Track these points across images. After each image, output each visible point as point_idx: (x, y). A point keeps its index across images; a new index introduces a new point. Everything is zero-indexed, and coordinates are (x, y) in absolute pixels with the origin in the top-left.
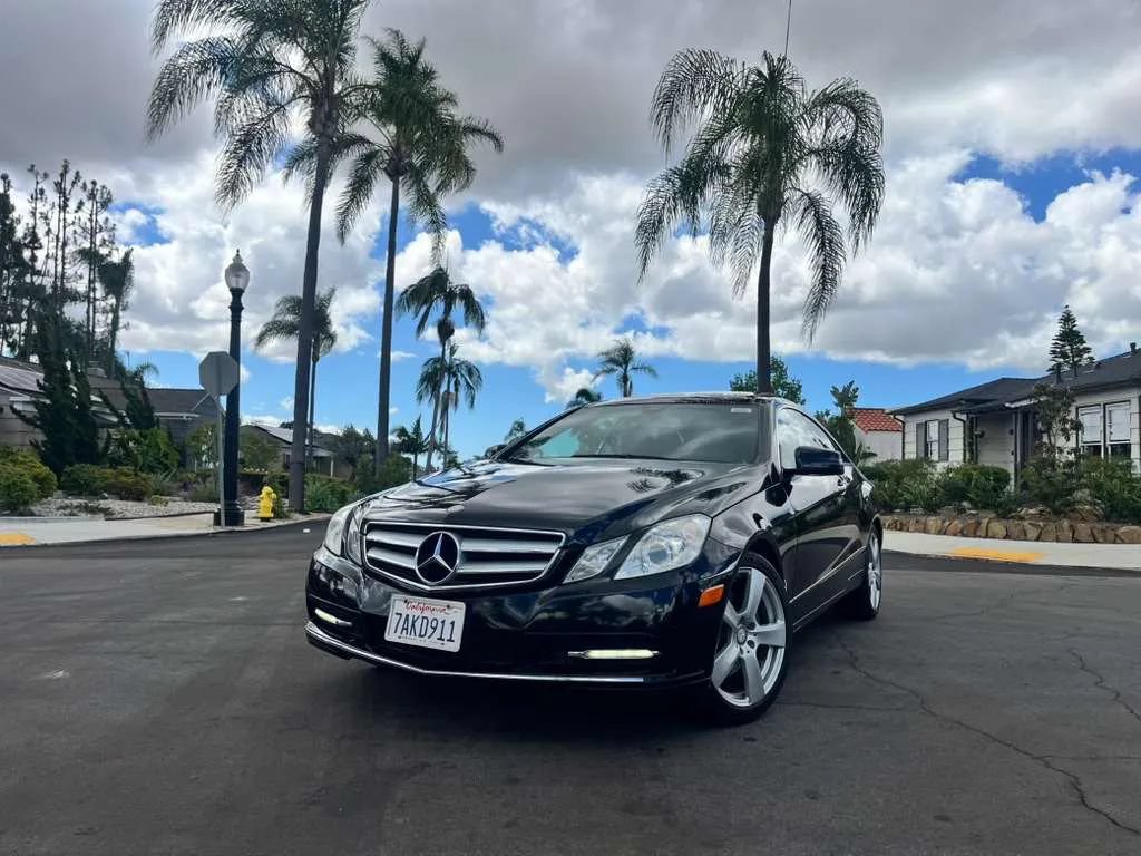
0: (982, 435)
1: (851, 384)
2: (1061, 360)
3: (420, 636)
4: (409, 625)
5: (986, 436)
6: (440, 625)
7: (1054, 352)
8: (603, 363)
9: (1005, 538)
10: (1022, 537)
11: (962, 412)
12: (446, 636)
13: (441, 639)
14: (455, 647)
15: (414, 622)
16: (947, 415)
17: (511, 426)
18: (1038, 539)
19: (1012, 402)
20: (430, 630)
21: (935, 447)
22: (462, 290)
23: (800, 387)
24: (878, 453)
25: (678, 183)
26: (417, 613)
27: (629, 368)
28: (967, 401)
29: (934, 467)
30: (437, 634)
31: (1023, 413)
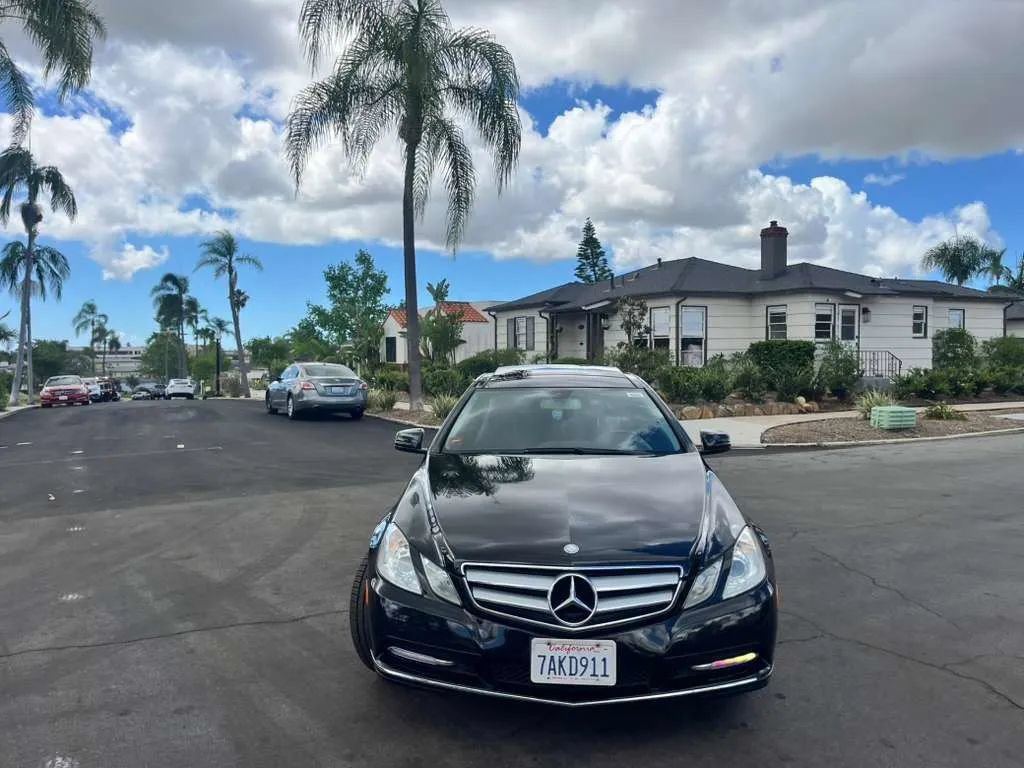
0: (561, 330)
1: (444, 281)
2: (584, 261)
3: (571, 674)
4: (556, 665)
5: (564, 330)
6: (591, 663)
7: (580, 255)
8: (205, 253)
11: (545, 311)
12: (600, 671)
13: (594, 675)
14: (611, 681)
15: (561, 662)
16: (534, 313)
17: (81, 308)
19: (586, 306)
20: (581, 669)
21: (522, 339)
22: (49, 172)
23: (386, 277)
24: (467, 340)
25: (326, 98)
26: (562, 654)
27: (234, 259)
28: (550, 303)
29: (524, 356)
30: (590, 670)
31: (593, 314)
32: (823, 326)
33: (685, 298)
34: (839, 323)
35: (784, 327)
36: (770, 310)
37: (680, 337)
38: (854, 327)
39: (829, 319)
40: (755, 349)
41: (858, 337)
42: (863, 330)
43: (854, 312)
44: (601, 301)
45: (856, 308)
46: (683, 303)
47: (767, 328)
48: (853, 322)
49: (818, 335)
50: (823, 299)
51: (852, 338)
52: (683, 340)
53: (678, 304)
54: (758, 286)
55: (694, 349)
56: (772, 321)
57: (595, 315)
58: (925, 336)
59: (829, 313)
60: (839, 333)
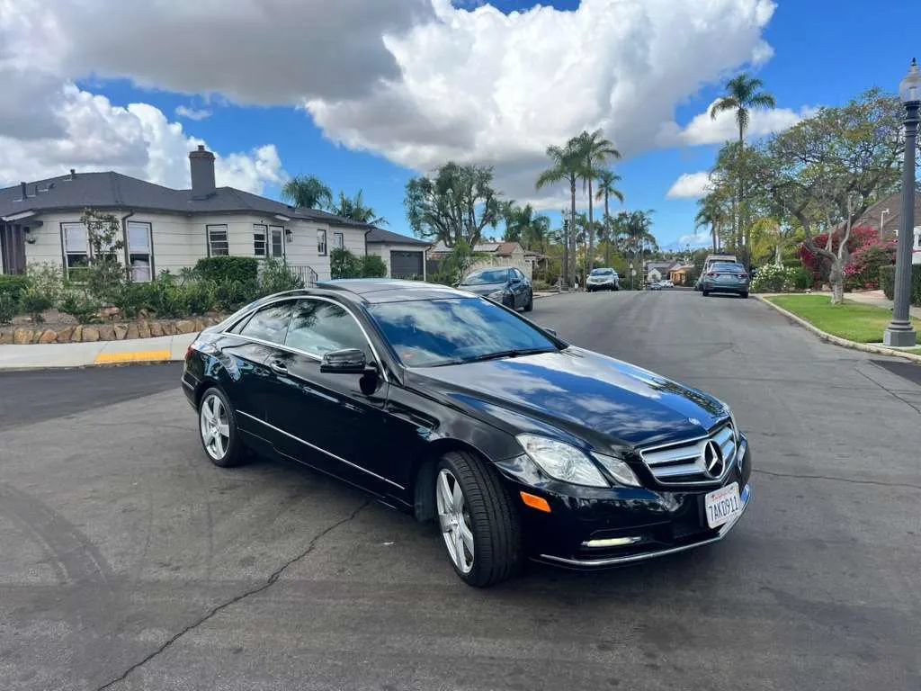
3: (724, 514)
4: (717, 511)
6: (730, 502)
9: (98, 340)
10: (112, 338)
12: (735, 507)
13: (733, 511)
15: (719, 508)
18: (125, 338)
19: (7, 217)
20: (728, 509)
26: (718, 501)
30: (731, 508)
31: (16, 225)
32: (259, 246)
33: (132, 215)
34: (271, 242)
35: (226, 245)
36: (210, 228)
37: (129, 253)
38: (280, 246)
39: (263, 239)
40: (203, 265)
41: (284, 255)
42: (287, 248)
43: (280, 233)
44: (26, 211)
45: (281, 229)
46: (129, 219)
47: (208, 245)
48: (280, 242)
49: (258, 252)
50: (258, 221)
51: (280, 256)
52: (132, 255)
53: (124, 219)
54: (190, 206)
55: (140, 264)
56: (212, 240)
57: (18, 227)
58: (326, 255)
59: (262, 233)
60: (271, 252)
